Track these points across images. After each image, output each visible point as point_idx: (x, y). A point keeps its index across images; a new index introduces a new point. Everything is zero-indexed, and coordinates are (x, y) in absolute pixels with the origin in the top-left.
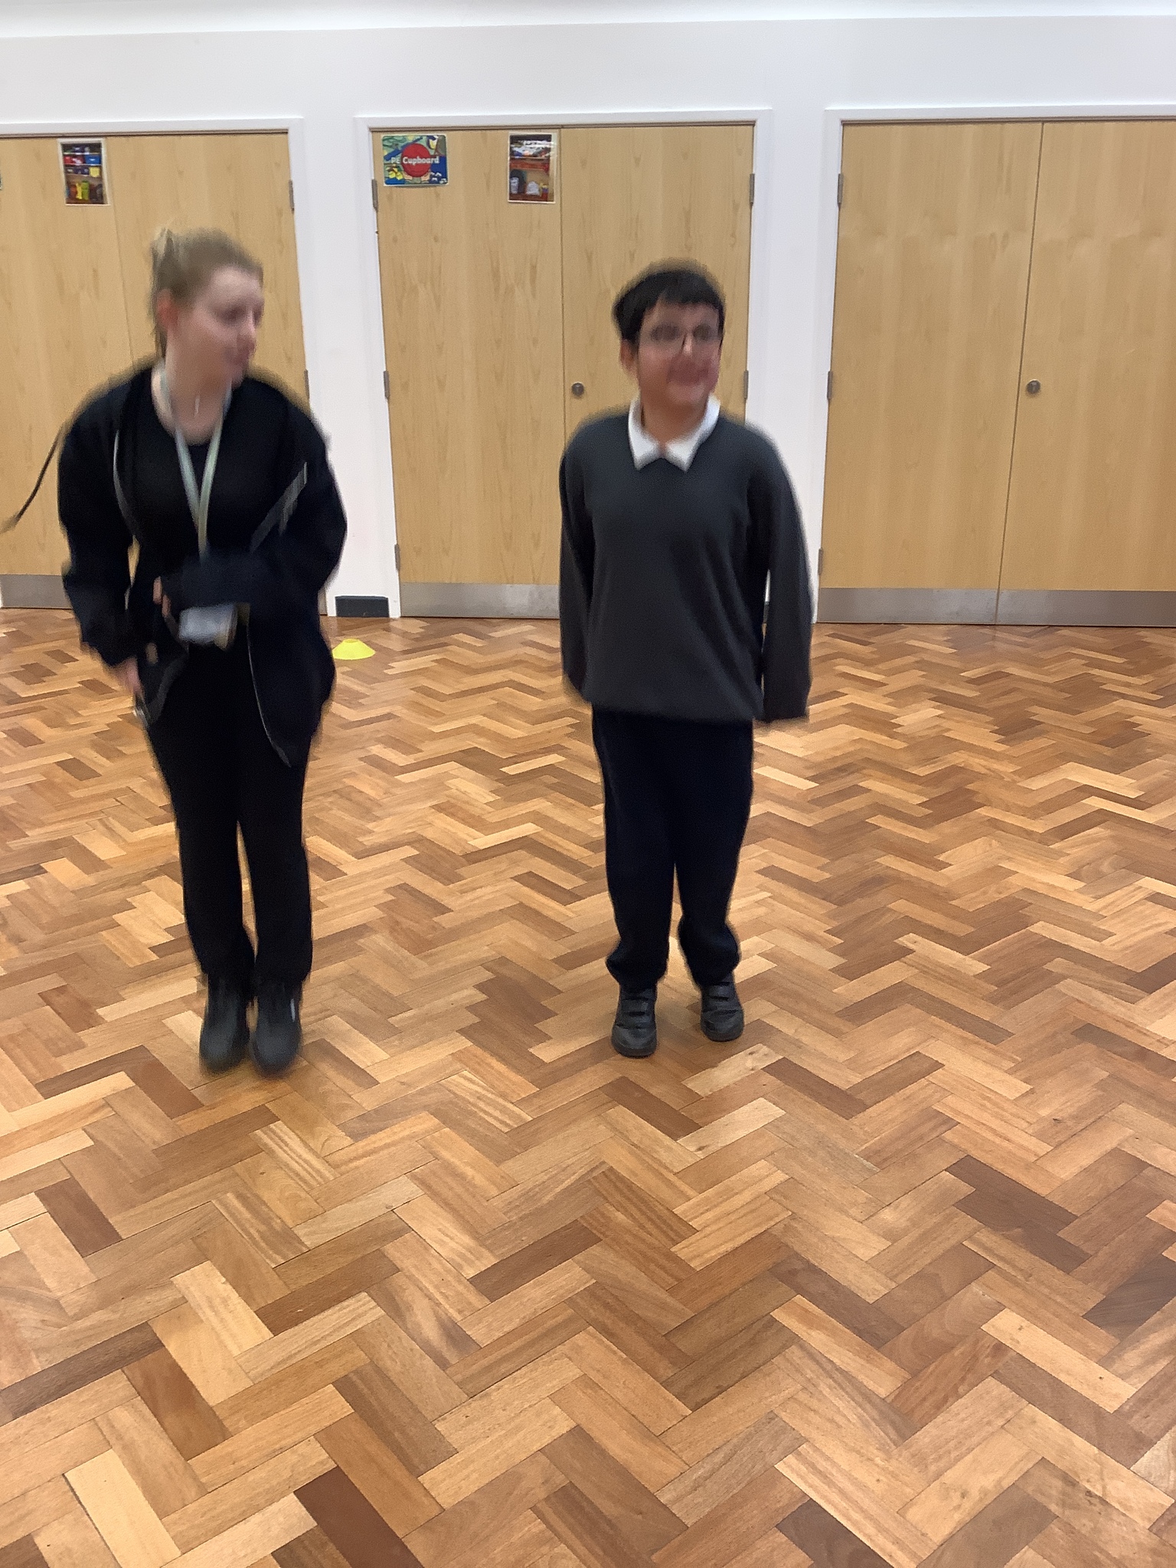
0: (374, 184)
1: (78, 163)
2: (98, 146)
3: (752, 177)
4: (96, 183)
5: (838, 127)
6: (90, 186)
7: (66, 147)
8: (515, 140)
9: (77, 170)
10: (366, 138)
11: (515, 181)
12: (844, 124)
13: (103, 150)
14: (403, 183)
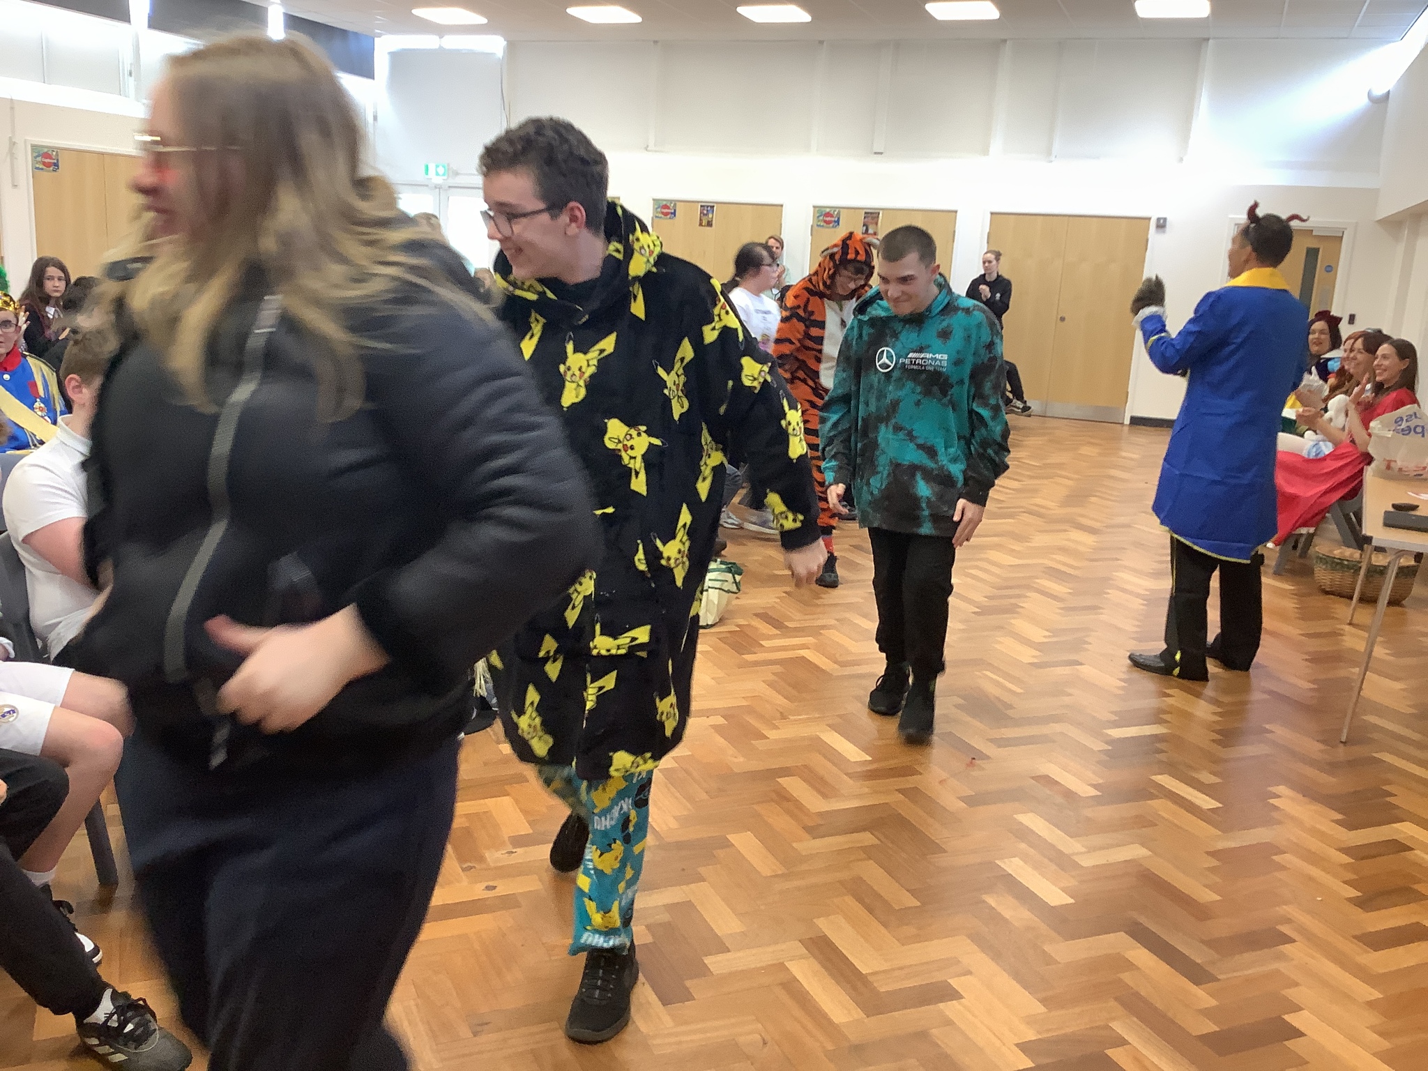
0: (812, 226)
1: (705, 212)
2: (713, 206)
3: (954, 232)
4: (710, 220)
5: (989, 215)
7: (701, 206)
8: (866, 213)
9: (704, 214)
10: (812, 209)
11: (865, 228)
12: (992, 213)
13: (715, 208)
14: (823, 226)
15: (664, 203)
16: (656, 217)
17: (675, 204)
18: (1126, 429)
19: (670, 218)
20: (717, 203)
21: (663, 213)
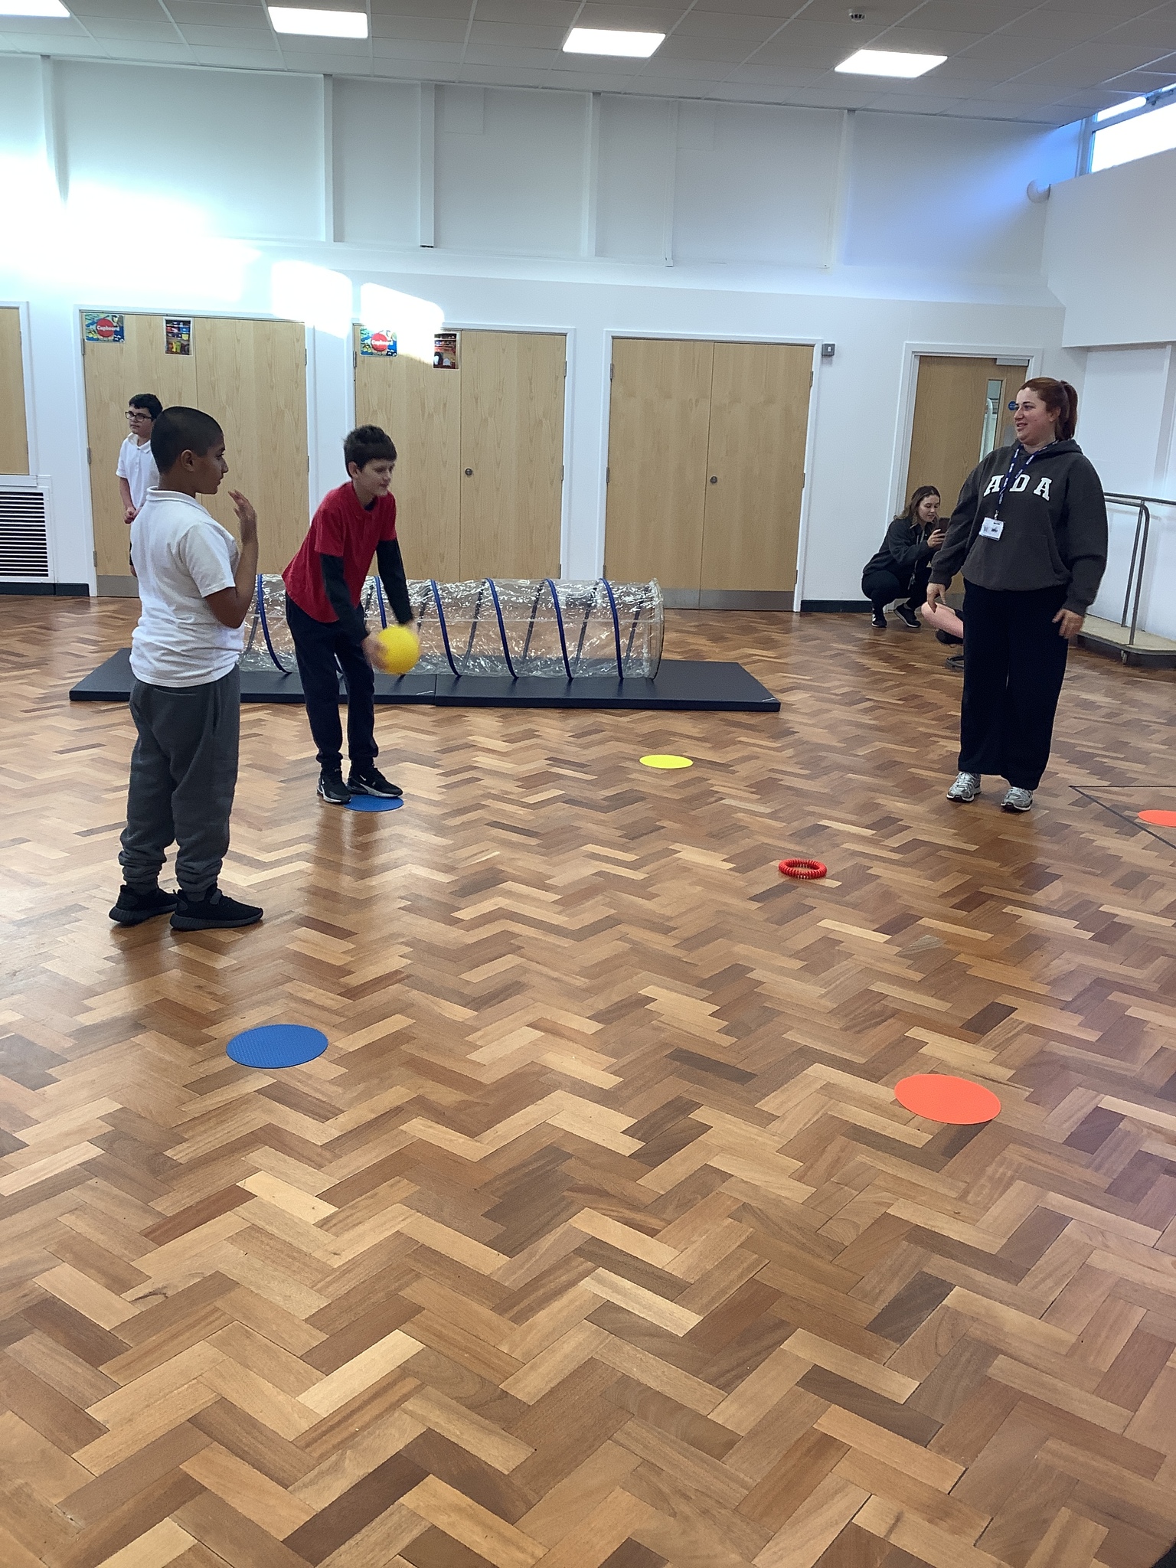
0: (354, 354)
1: (176, 331)
2: (189, 322)
3: (566, 363)
4: (185, 343)
6: (182, 344)
7: (168, 322)
9: (174, 335)
11: (437, 357)
12: (613, 338)
13: (191, 325)
14: (372, 354)
15: (102, 316)
16: (89, 339)
17: (121, 319)
18: (795, 617)
19: (114, 341)
20: (194, 317)
21: (101, 333)
